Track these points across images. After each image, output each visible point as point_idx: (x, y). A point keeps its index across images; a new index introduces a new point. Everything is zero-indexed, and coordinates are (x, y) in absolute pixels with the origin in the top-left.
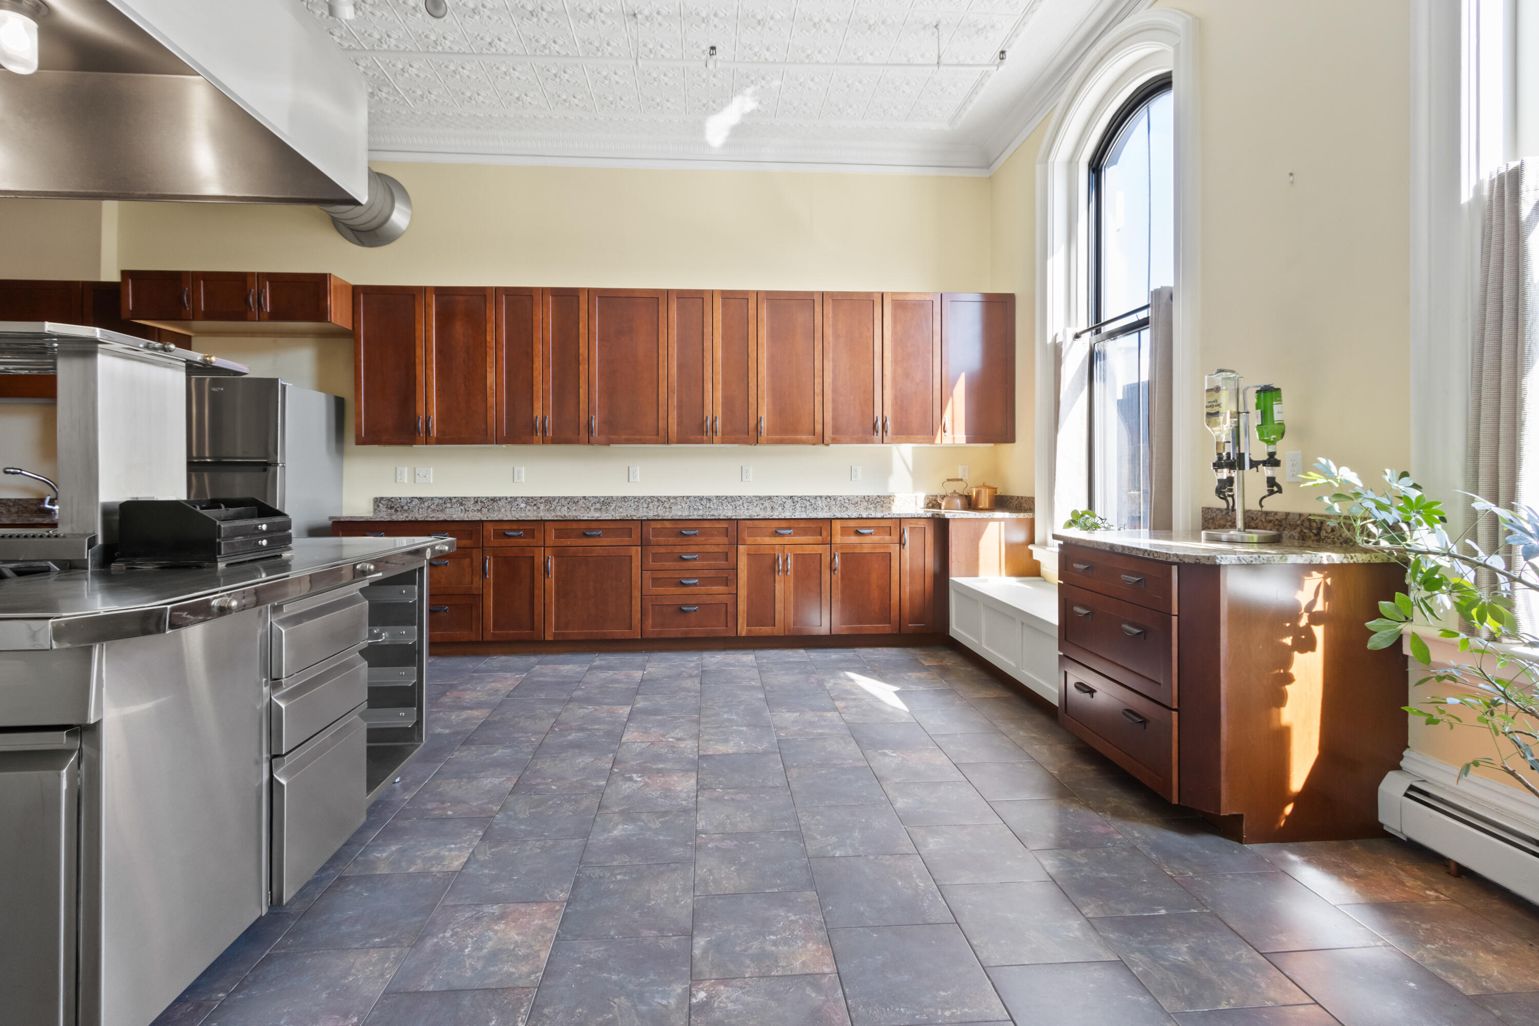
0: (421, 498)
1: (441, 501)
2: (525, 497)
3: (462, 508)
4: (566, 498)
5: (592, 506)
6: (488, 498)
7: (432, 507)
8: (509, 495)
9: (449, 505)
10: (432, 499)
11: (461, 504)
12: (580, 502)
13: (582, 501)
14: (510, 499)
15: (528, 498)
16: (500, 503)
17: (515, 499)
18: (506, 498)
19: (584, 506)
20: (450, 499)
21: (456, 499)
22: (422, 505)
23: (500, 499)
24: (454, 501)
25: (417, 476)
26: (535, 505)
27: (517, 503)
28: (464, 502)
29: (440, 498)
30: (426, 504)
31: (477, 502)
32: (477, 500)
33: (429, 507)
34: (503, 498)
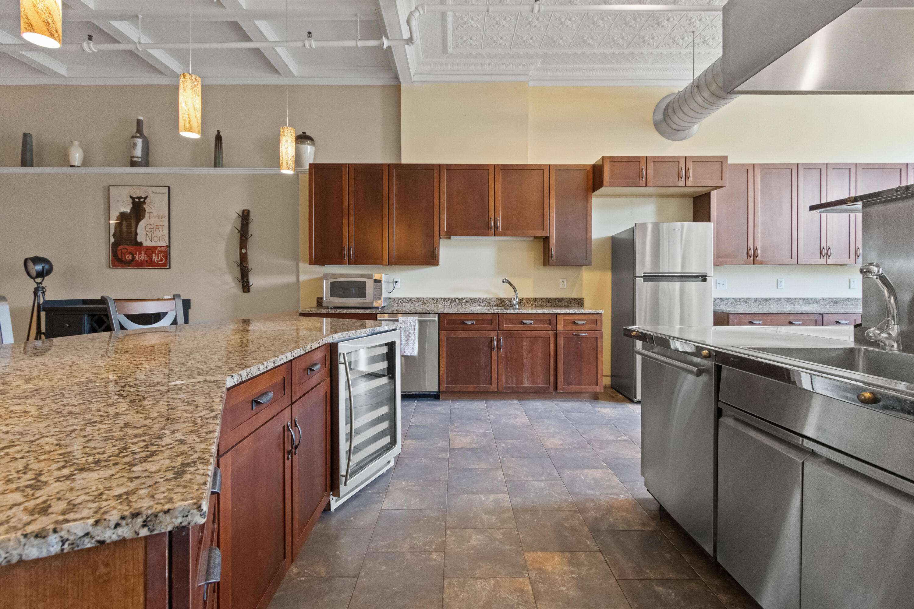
0: (721, 299)
1: (734, 301)
2: (786, 298)
3: (747, 305)
4: (811, 299)
5: (828, 304)
6: (763, 298)
7: (728, 304)
8: (775, 297)
9: (738, 303)
10: (728, 299)
11: (746, 302)
12: (821, 302)
13: (821, 301)
14: (776, 300)
15: (788, 299)
16: (770, 302)
17: (780, 299)
18: (774, 299)
19: (823, 304)
20: (740, 299)
21: (743, 299)
22: (722, 303)
23: (770, 299)
24: (741, 300)
25: (718, 285)
26: (792, 303)
27: (781, 302)
28: (748, 301)
29: (733, 299)
30: (724, 302)
31: (756, 301)
32: (756, 300)
33: (726, 304)
34: (772, 298)
